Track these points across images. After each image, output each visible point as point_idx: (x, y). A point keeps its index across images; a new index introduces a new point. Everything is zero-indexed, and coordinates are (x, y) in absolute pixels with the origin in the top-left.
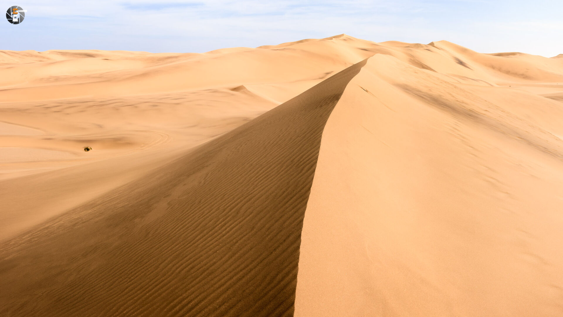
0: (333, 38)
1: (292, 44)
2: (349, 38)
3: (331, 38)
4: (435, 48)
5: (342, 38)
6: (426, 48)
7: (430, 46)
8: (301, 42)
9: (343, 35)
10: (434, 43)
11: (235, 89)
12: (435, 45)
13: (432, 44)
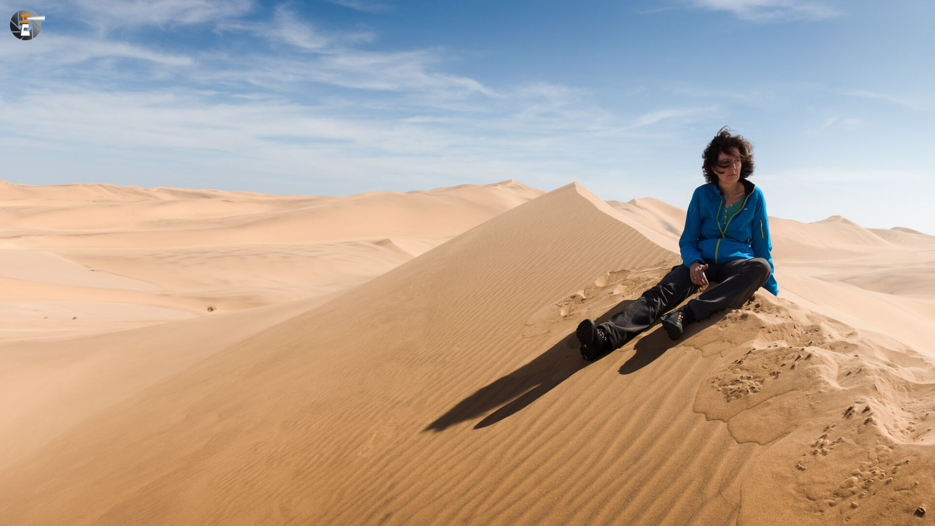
0: (499, 185)
1: (448, 189)
2: (518, 186)
3: (496, 185)
4: (637, 208)
5: (509, 185)
6: (625, 207)
7: (630, 205)
8: (459, 187)
9: (510, 181)
10: (636, 200)
11: (379, 243)
12: (637, 204)
13: (633, 202)
